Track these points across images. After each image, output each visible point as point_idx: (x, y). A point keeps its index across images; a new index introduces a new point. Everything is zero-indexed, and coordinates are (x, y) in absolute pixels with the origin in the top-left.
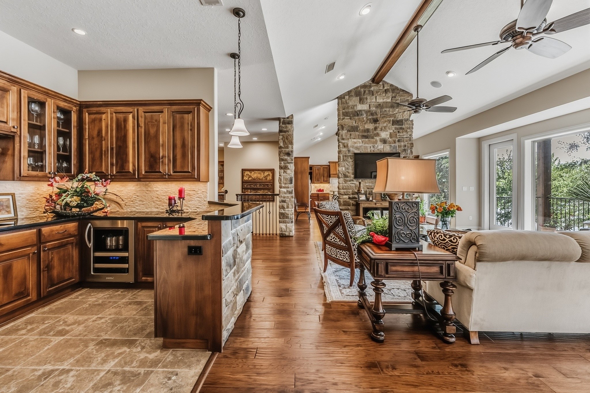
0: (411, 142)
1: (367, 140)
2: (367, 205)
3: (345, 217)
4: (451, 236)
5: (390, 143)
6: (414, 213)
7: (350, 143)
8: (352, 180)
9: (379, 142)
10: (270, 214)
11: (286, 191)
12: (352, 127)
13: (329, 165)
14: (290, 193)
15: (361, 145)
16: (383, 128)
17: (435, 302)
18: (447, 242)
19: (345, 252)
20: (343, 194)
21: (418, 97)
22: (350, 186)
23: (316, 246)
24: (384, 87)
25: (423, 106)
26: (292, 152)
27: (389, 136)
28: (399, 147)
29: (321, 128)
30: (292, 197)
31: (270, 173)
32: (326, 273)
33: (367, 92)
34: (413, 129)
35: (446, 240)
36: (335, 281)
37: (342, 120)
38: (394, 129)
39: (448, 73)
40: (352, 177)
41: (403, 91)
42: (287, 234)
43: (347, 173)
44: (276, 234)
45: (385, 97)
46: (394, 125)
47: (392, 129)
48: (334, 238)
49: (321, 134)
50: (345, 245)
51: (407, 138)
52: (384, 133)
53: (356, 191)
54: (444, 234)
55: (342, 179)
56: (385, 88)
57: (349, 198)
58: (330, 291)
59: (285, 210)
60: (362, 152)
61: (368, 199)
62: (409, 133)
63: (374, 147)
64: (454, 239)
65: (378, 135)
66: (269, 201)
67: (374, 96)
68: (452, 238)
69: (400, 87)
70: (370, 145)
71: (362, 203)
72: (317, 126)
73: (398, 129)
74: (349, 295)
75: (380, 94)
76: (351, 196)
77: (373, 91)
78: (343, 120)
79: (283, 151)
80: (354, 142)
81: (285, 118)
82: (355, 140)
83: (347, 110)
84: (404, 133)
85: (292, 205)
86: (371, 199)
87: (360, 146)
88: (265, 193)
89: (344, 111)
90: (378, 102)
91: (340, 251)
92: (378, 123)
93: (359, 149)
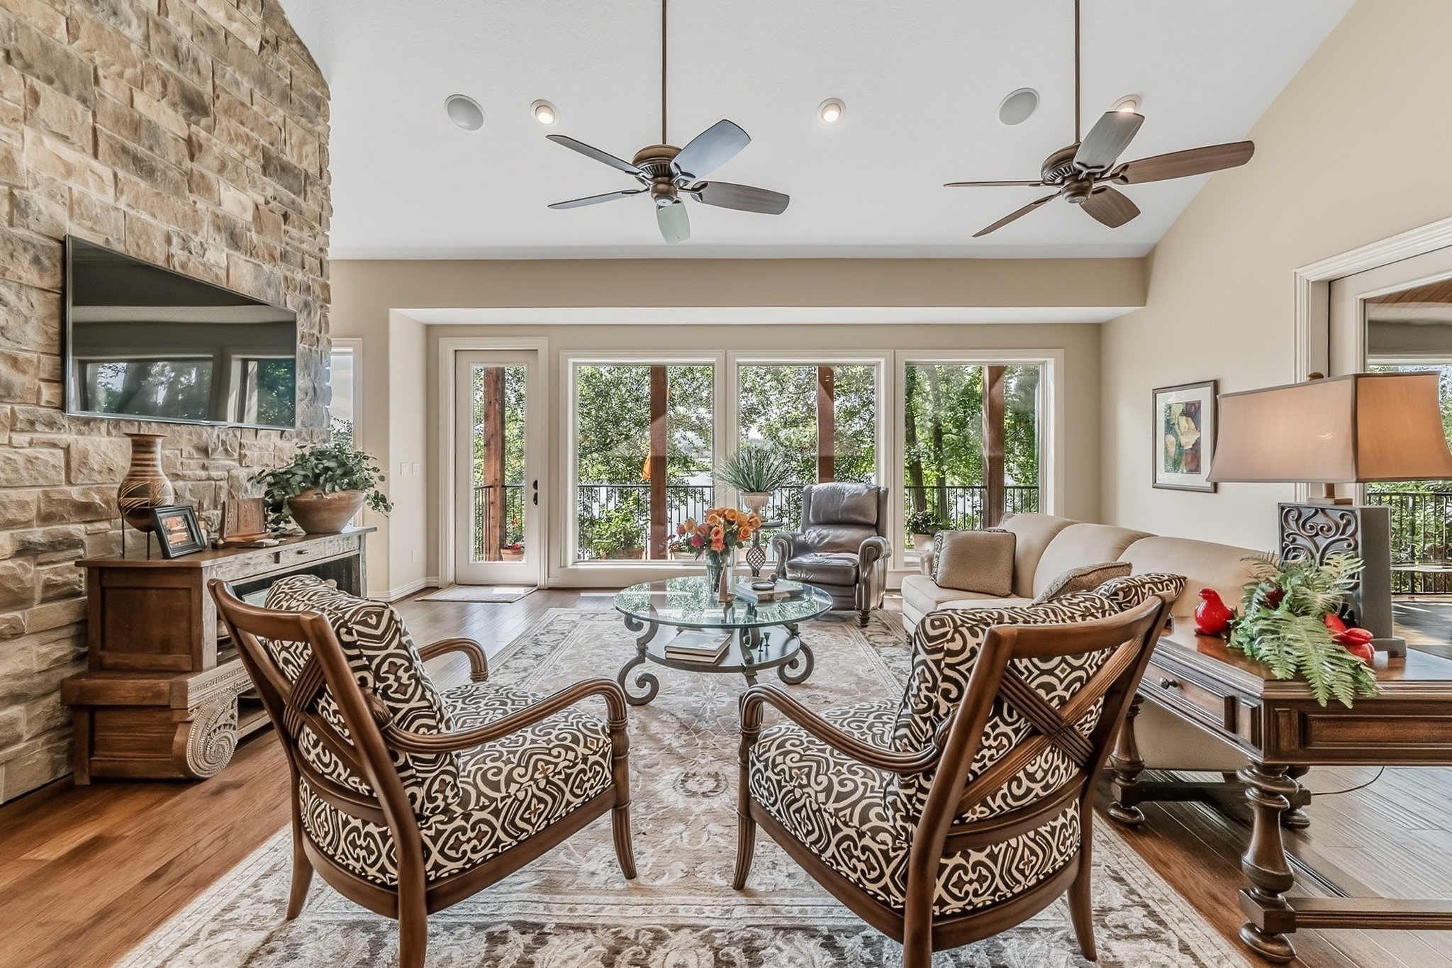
0: (323, 278)
1: (143, 185)
5: (254, 252)
7: (31, 151)
9: (207, 229)
15: (108, 199)
16: (228, 165)
22: (28, 462)
27: (249, 216)
28: (286, 289)
34: (329, 227)
38: (267, 193)
39: (541, 104)
40: (46, 398)
46: (268, 176)
47: (264, 187)
51: (310, 254)
52: (232, 190)
62: (321, 239)
63: (183, 241)
65: (204, 187)
70: (166, 226)
73: (281, 202)
76: (37, 534)
80: (66, 165)
82: (69, 155)
84: (306, 234)
87: (104, 207)
92: (204, 121)
93: (95, 219)
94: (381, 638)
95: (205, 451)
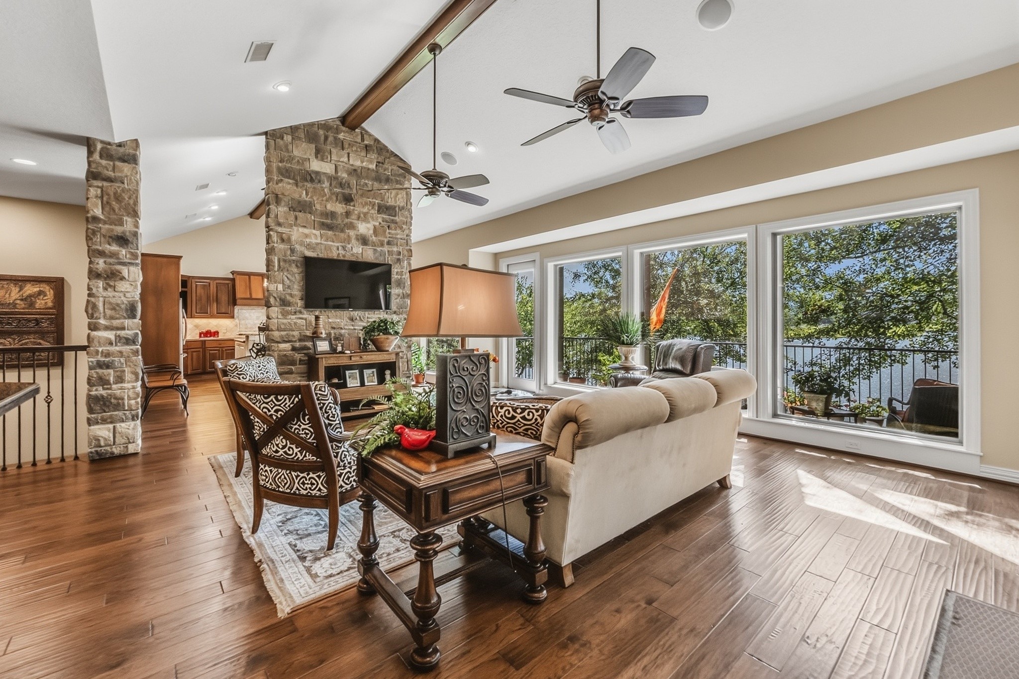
0: (408, 248)
1: (330, 233)
2: (333, 361)
3: (316, 394)
4: (523, 410)
5: (374, 244)
6: (482, 376)
7: (296, 234)
8: (300, 312)
9: (354, 241)
10: (49, 403)
11: (113, 338)
12: (299, 202)
13: (233, 280)
14: (128, 341)
15: (319, 241)
16: (362, 215)
17: (491, 526)
18: (519, 420)
19: (314, 476)
20: (279, 340)
21: (434, 169)
22: (295, 323)
23: (216, 468)
24: (363, 140)
25: (445, 186)
26: (135, 234)
27: (371, 232)
28: (389, 255)
29: (215, 194)
30: (136, 353)
31: (46, 288)
32: (260, 534)
33: (331, 139)
34: (411, 226)
35: (516, 417)
36: (288, 547)
37: (277, 184)
38: (380, 220)
39: (468, 144)
40: (299, 305)
41: (396, 155)
42: (117, 451)
43: (288, 298)
44: (76, 458)
45: (366, 158)
46: (380, 213)
47: (379, 219)
48: (284, 447)
49: (215, 208)
50: (315, 458)
51: (401, 239)
52: (364, 224)
53: (309, 333)
54: (512, 407)
55: (276, 309)
56: (366, 142)
57: (294, 349)
58: (282, 580)
59: (110, 389)
60: (321, 256)
61: (333, 350)
62: (407, 232)
63: (344, 248)
64: (528, 415)
65: (352, 226)
66: (48, 366)
67: (346, 151)
68: (525, 413)
69: (391, 147)
70: (337, 244)
71: (322, 358)
72: (205, 186)
73: (387, 222)
74: (331, 576)
75: (357, 151)
76: (297, 345)
77: (342, 141)
78: (280, 185)
79: (103, 231)
80: (305, 234)
81: (109, 144)
82: (306, 231)
83: (289, 165)
84: (399, 231)
85: (136, 374)
86: (339, 349)
87: (317, 244)
88: (26, 344)
89: (280, 164)
90: (352, 165)
91: (302, 475)
92: (352, 204)
93: (314, 248)
94: (232, 371)
95: (352, 319)
